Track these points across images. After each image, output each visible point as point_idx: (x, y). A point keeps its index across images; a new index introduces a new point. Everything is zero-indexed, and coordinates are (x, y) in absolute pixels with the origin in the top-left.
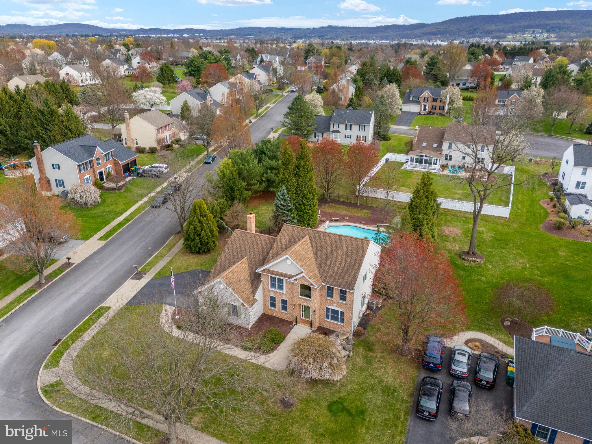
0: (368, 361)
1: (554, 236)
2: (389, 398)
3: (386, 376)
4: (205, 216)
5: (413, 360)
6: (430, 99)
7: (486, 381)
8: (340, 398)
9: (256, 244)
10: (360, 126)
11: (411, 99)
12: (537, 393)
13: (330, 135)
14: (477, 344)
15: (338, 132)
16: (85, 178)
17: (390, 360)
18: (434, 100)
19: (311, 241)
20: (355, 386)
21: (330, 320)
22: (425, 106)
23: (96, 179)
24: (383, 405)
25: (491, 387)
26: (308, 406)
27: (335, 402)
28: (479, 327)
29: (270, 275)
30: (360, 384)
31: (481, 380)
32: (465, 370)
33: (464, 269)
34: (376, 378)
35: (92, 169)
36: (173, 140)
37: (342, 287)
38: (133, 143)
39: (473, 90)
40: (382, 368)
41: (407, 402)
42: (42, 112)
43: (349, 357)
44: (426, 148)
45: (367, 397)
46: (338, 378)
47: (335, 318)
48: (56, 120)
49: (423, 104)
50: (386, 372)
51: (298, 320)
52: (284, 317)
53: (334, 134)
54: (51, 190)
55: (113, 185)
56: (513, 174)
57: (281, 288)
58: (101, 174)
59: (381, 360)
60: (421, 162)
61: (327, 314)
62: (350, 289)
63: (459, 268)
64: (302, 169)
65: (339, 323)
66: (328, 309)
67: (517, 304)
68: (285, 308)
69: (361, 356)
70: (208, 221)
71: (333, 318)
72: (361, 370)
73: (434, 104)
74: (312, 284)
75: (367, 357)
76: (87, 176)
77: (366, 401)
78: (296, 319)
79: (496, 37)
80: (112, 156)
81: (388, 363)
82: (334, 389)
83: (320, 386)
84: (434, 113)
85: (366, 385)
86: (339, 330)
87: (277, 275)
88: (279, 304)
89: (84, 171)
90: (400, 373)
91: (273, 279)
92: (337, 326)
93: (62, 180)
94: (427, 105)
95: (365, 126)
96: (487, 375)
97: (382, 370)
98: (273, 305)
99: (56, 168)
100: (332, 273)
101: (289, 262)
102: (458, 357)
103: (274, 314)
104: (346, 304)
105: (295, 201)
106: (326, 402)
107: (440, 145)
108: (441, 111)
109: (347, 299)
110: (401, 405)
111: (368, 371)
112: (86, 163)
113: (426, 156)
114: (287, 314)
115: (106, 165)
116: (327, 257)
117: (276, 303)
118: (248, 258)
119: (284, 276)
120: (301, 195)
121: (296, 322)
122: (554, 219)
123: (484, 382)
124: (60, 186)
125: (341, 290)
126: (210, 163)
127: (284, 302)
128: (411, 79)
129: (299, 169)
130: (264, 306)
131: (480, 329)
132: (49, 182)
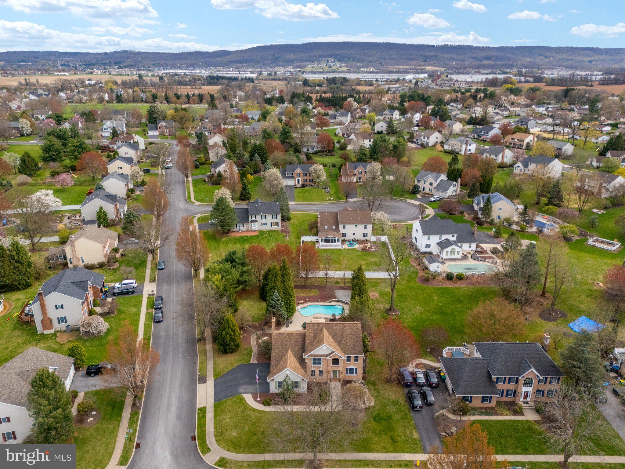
0: (378, 391)
1: (425, 286)
2: (397, 406)
3: (390, 396)
5: (397, 384)
6: (302, 175)
7: (435, 384)
8: (377, 414)
9: (292, 339)
10: (272, 215)
11: (287, 175)
12: (461, 382)
13: (250, 224)
14: (421, 366)
15: (256, 221)
16: (84, 310)
17: (387, 387)
18: (305, 175)
20: (380, 406)
21: (349, 375)
22: (298, 180)
24: (396, 410)
25: (437, 386)
27: (376, 416)
29: (312, 358)
30: (381, 404)
31: (433, 384)
32: (424, 381)
34: (386, 399)
38: (79, 261)
39: (321, 154)
40: (386, 393)
41: (406, 405)
44: (328, 230)
45: (388, 410)
47: (352, 373)
49: (297, 179)
50: (389, 394)
51: (330, 380)
52: (322, 380)
53: (252, 223)
54: (53, 327)
56: (387, 241)
57: (320, 363)
59: (383, 388)
60: (329, 242)
61: (347, 372)
62: (361, 355)
65: (354, 375)
66: (347, 369)
67: (433, 338)
68: (321, 375)
69: (373, 390)
71: (350, 373)
73: (305, 178)
74: (340, 357)
75: (376, 389)
76: (85, 308)
79: (298, 67)
81: (387, 389)
84: (306, 186)
85: (384, 404)
86: (355, 379)
87: (317, 357)
89: (84, 304)
90: (395, 392)
91: (314, 360)
92: (354, 377)
93: (65, 317)
94: (300, 179)
95: (277, 215)
96: (434, 380)
98: (314, 375)
99: (59, 308)
100: (348, 348)
101: (324, 348)
102: (419, 376)
103: (314, 381)
104: (358, 363)
106: (372, 418)
107: (337, 227)
108: (311, 183)
109: (359, 360)
110: (404, 408)
111: (380, 396)
112: (85, 298)
113: (330, 237)
114: (322, 378)
116: (341, 338)
117: (316, 373)
118: (291, 351)
119: (322, 357)
122: (421, 274)
124: (63, 322)
125: (355, 356)
126: (164, 269)
127: (321, 372)
128: (276, 152)
132: (51, 321)
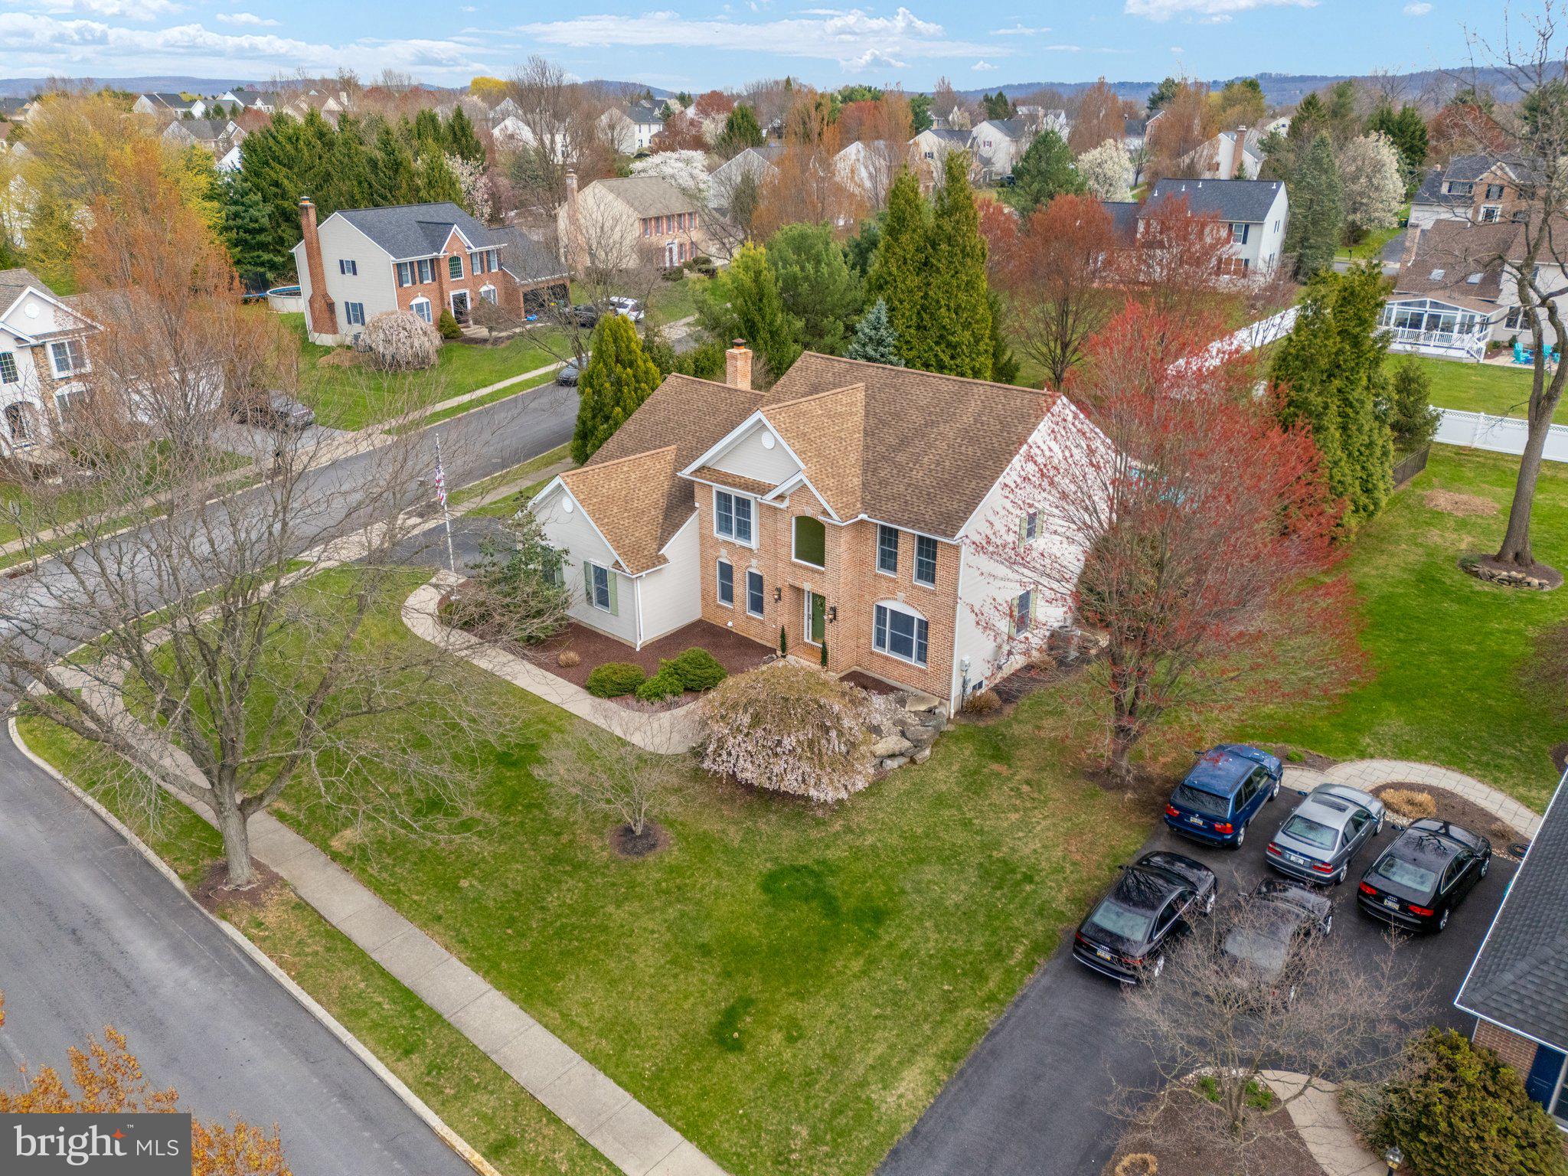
0: (975, 783)
2: (999, 893)
3: (1021, 834)
4: (631, 364)
5: (1143, 806)
6: (1510, 191)
7: (1400, 901)
8: (823, 862)
10: (1231, 225)
11: (1444, 189)
14: (1421, 796)
16: (414, 302)
17: (1058, 795)
19: (870, 397)
20: (894, 840)
21: (886, 652)
22: (1490, 213)
23: (445, 312)
24: (963, 909)
26: (702, 861)
28: (1453, 755)
29: (717, 487)
30: (912, 838)
31: (1381, 895)
32: (1328, 857)
33: (1464, 600)
34: (981, 832)
35: (435, 284)
36: (689, 258)
37: (921, 529)
40: (1017, 811)
41: (1060, 916)
42: (373, 163)
43: (913, 761)
44: (1442, 286)
45: (917, 878)
46: (827, 793)
47: (901, 645)
48: (404, 185)
49: (1484, 206)
50: (1025, 824)
51: (790, 642)
52: (753, 634)
54: (334, 330)
55: (482, 332)
57: (744, 531)
58: (460, 300)
59: (1025, 788)
61: (879, 630)
62: (945, 534)
63: (1446, 593)
64: (944, 246)
65: (913, 661)
66: (881, 610)
68: (757, 605)
69: (955, 768)
70: (638, 382)
71: (897, 644)
72: (940, 801)
74: (825, 513)
75: (976, 772)
76: (420, 300)
77: (908, 887)
78: (783, 636)
80: (500, 265)
81: (1045, 802)
82: (814, 834)
83: (773, 818)
85: (931, 844)
86: (908, 685)
87: (734, 485)
88: (741, 589)
89: (414, 283)
90: (1075, 833)
91: (724, 499)
92: (906, 673)
93: (361, 305)
95: (1247, 227)
96: (1413, 880)
97: (1014, 817)
98: (727, 594)
99: (349, 270)
100: (902, 488)
101: (767, 441)
102: (1308, 810)
103: (730, 624)
104: (933, 593)
105: (914, 353)
106: (769, 865)
109: (940, 573)
110: (1028, 922)
111: (960, 808)
112: (419, 262)
113: (1434, 305)
114: (762, 622)
115: (477, 282)
116: (904, 442)
117: (734, 585)
118: (678, 449)
119: (752, 490)
120: (934, 333)
121: (784, 649)
123: (1389, 903)
124: (357, 321)
125: (921, 538)
127: (756, 582)
129: (934, 245)
130: (703, 598)
131: (1455, 761)
132: (331, 307)
